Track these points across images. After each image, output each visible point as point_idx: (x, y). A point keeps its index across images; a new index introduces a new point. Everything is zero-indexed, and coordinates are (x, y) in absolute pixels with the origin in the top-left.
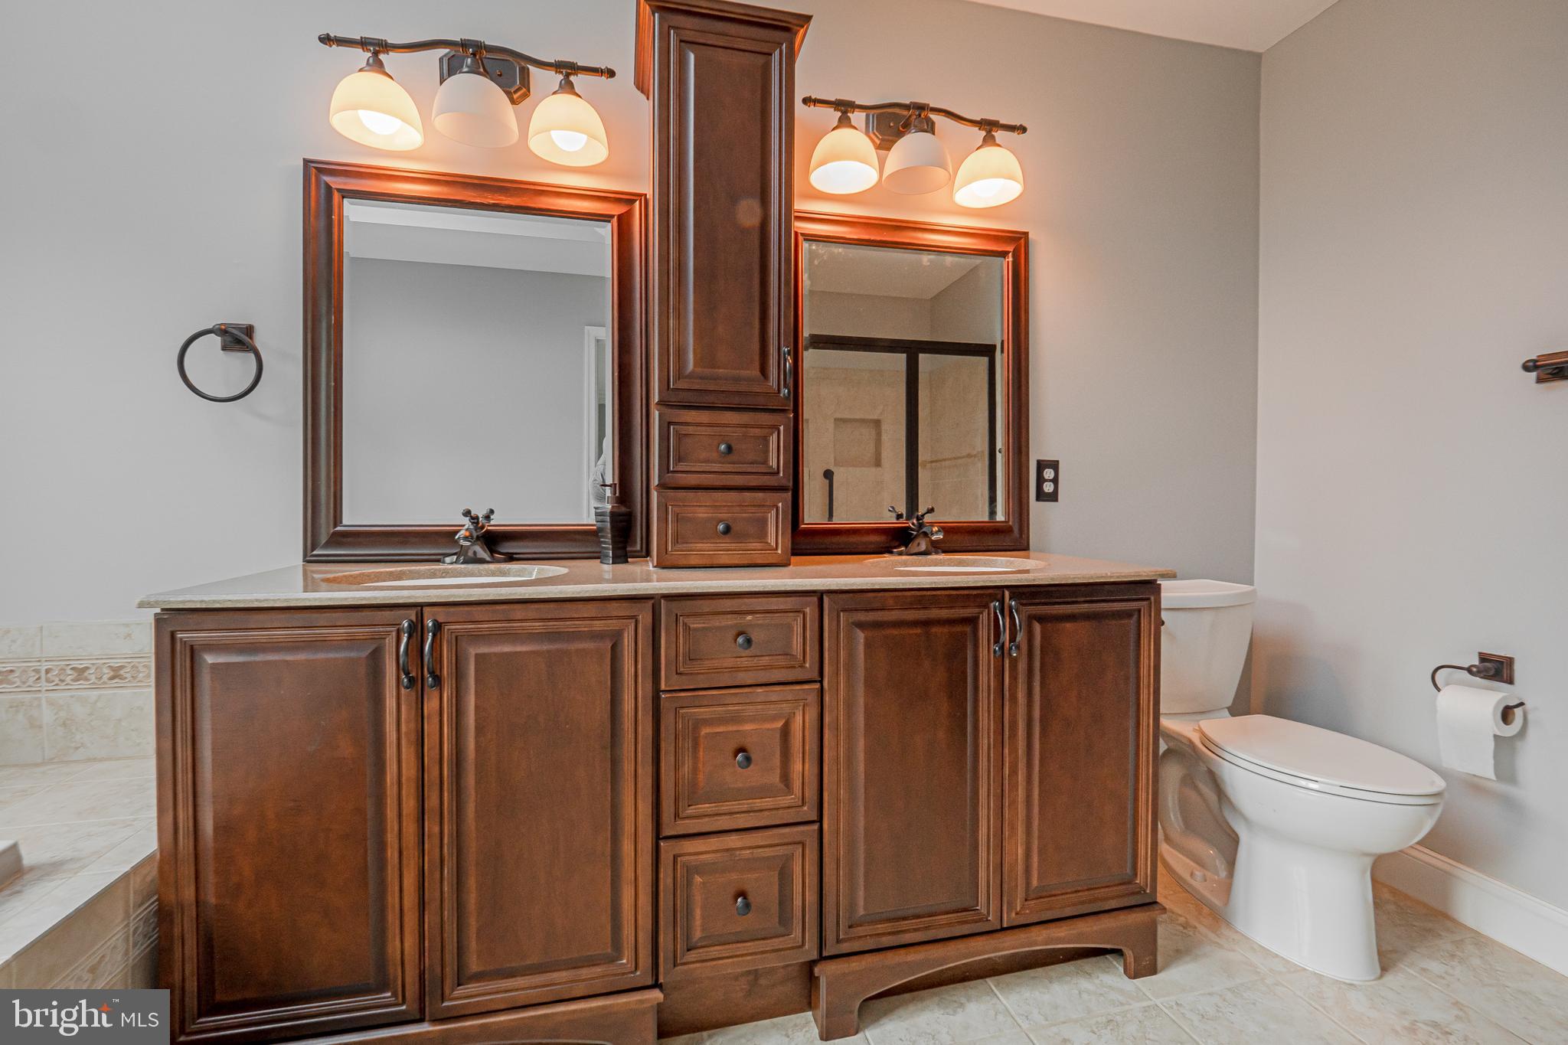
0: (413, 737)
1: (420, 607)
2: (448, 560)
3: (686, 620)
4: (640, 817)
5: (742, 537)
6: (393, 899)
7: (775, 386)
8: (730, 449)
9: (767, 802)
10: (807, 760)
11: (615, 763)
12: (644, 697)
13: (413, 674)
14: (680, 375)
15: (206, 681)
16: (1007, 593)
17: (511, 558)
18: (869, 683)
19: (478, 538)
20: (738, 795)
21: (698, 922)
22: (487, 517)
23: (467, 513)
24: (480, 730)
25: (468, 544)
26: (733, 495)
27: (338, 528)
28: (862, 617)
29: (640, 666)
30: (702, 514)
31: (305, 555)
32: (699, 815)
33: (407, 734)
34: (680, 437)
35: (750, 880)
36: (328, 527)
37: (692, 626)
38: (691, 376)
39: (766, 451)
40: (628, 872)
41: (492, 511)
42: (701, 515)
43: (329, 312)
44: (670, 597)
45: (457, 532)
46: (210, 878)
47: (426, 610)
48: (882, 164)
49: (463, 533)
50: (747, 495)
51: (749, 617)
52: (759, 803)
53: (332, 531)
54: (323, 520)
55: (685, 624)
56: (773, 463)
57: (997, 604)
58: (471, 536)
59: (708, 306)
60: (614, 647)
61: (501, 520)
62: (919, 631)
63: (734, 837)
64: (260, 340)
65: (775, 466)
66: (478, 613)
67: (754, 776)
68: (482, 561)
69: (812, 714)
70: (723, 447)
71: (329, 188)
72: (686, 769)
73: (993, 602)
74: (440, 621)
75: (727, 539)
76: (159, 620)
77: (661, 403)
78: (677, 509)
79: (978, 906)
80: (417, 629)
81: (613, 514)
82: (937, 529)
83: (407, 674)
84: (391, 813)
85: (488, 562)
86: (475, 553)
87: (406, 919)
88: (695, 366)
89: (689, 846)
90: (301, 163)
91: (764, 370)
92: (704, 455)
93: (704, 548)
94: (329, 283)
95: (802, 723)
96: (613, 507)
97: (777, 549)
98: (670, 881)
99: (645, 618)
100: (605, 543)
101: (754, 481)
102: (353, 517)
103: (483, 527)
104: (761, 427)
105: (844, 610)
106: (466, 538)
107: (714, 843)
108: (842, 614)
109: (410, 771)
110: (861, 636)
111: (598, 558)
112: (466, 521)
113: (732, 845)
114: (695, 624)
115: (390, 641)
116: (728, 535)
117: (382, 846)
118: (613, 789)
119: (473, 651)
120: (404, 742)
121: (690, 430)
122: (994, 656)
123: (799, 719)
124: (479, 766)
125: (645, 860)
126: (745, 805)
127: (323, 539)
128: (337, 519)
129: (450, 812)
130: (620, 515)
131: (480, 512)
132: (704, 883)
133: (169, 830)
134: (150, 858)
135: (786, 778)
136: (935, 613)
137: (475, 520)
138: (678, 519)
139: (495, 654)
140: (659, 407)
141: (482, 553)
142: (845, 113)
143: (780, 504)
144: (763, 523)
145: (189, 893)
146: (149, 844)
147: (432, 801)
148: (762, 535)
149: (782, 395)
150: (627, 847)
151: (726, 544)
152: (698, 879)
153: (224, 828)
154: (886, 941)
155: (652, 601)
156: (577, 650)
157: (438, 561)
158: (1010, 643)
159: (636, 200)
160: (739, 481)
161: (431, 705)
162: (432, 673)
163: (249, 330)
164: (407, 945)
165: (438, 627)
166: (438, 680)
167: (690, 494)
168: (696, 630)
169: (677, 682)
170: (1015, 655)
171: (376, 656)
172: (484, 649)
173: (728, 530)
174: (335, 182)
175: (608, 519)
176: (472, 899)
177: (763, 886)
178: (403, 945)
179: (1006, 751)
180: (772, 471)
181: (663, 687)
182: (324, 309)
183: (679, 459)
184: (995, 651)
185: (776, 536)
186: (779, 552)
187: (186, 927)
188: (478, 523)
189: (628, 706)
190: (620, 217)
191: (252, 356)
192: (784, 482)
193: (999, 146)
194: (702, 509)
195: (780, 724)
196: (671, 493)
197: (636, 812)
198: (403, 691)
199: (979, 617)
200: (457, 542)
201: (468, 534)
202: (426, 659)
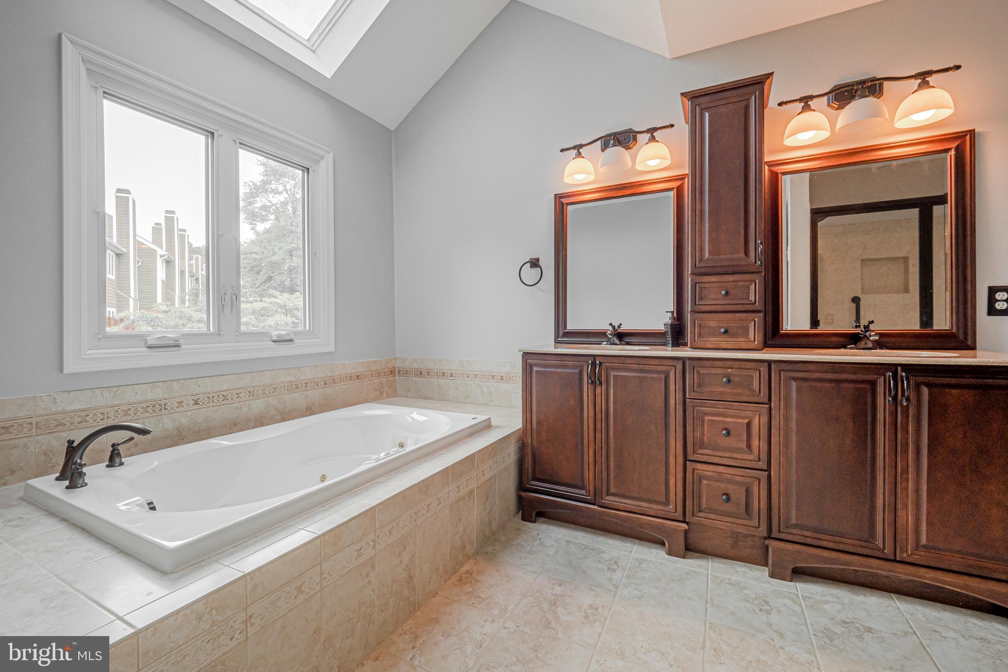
0: (592, 401)
1: (595, 356)
2: (604, 343)
3: (698, 369)
4: (677, 449)
5: (734, 335)
6: (586, 458)
7: (754, 261)
8: (727, 293)
9: (739, 456)
10: (761, 440)
11: (667, 425)
12: (679, 400)
13: (592, 380)
14: (701, 261)
15: (534, 375)
16: (899, 368)
17: (628, 344)
18: (800, 407)
19: (615, 335)
20: (724, 450)
21: (704, 501)
22: (619, 327)
23: (611, 324)
24: (614, 402)
25: (611, 336)
26: (730, 315)
27: (566, 331)
28: (794, 374)
29: (677, 386)
30: (713, 324)
31: (555, 340)
32: (703, 454)
33: (591, 400)
34: (701, 289)
35: (730, 488)
36: (562, 330)
37: (701, 372)
38: (708, 260)
39: (748, 293)
40: (672, 470)
41: (621, 324)
42: (711, 325)
43: (563, 250)
44: (690, 359)
45: (606, 332)
46: (535, 438)
47: (597, 357)
48: (833, 124)
49: (609, 332)
50: (738, 315)
51: (730, 370)
52: (735, 455)
53: (564, 331)
54: (561, 328)
55: (698, 371)
56: (752, 298)
57: (891, 374)
58: (612, 333)
59: (715, 228)
60: (666, 378)
61: (625, 328)
62: (833, 385)
63: (722, 467)
64: (541, 263)
65: (753, 300)
66: (614, 360)
67: (731, 442)
68: (616, 344)
69: (765, 419)
70: (723, 292)
71: (563, 204)
72: (698, 434)
73: (888, 372)
74: (601, 361)
75: (725, 336)
76: (523, 356)
77: (692, 274)
78: (700, 322)
79: (876, 542)
80: (594, 364)
81: (672, 325)
82: (874, 333)
83: (591, 379)
84: (585, 428)
85: (618, 345)
86: (614, 340)
87: (590, 466)
88: (709, 256)
89: (699, 466)
90: (554, 195)
91: (746, 253)
92: (713, 296)
93: (713, 341)
94: (563, 239)
95: (758, 422)
96: (672, 322)
97: (755, 341)
98: (691, 479)
99: (679, 367)
100: (668, 338)
101: (741, 308)
102: (570, 327)
103: (617, 330)
104: (745, 281)
105: (783, 370)
106: (610, 334)
107: (711, 468)
108: (782, 372)
109: (591, 414)
110: (794, 385)
111: (665, 345)
112: (610, 328)
113: (720, 471)
114: (702, 371)
115: (585, 367)
116: (727, 334)
117: (582, 438)
118: (666, 434)
119: (612, 373)
120: (589, 403)
121: (706, 285)
122: (889, 404)
123: (756, 420)
124: (615, 417)
125: (680, 468)
126: (728, 455)
127: (561, 334)
128: (565, 327)
129: (605, 432)
130: (675, 325)
131: (616, 325)
132: (707, 484)
133: (525, 420)
134: (519, 429)
135: (749, 446)
136: (844, 376)
137: (614, 327)
138: (700, 326)
139: (620, 375)
140: (691, 276)
141: (617, 341)
142: (806, 103)
143: (756, 319)
144: (747, 329)
145: (529, 440)
146: (520, 425)
147: (599, 426)
148: (746, 334)
149: (757, 264)
150: (672, 460)
151: (725, 338)
152: (705, 482)
153: (539, 422)
154: (809, 541)
155: (683, 360)
156: (651, 378)
157: (600, 344)
158: (901, 398)
159: (686, 178)
160: (733, 308)
161: (598, 391)
162: (599, 380)
163: (538, 260)
164: (590, 475)
165: (600, 364)
166: (601, 383)
167: (707, 315)
168: (703, 374)
169: (694, 395)
170: (905, 404)
171: (581, 372)
172: (616, 373)
173: (726, 332)
174: (564, 201)
175: (669, 327)
176: (612, 465)
177: (738, 495)
178: (589, 475)
179: (899, 459)
180: (751, 302)
181: (687, 396)
182: (561, 248)
183: (701, 299)
184: (889, 401)
185: (755, 334)
186: (756, 343)
187: (529, 451)
188: (615, 329)
189: (672, 402)
190: (677, 187)
191: (539, 268)
192: (760, 308)
193: (933, 87)
194: (713, 322)
195: (746, 421)
196: (697, 315)
197: (676, 447)
198: (589, 385)
199: (877, 381)
200: (607, 336)
201: (611, 332)
202: (597, 375)
